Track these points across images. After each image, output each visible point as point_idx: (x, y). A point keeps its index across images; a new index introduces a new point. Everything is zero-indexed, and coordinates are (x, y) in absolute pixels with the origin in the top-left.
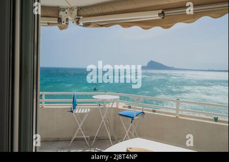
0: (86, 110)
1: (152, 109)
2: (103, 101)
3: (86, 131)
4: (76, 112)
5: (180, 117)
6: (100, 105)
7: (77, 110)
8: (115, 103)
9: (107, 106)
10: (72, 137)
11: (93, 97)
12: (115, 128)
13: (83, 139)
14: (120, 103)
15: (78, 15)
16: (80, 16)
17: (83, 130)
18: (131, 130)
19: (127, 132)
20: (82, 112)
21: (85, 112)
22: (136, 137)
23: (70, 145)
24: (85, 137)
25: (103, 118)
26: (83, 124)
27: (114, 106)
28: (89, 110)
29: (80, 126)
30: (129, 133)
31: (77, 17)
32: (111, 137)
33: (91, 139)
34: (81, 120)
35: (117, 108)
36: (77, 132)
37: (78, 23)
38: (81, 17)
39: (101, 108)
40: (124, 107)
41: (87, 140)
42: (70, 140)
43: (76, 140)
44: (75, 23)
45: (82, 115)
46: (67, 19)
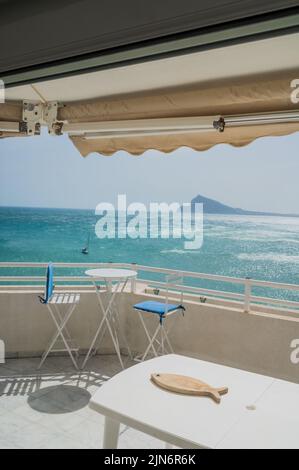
0: (72, 298)
1: (199, 296)
2: (105, 281)
3: (72, 338)
4: (53, 301)
5: (252, 312)
6: (99, 288)
7: (54, 298)
8: (129, 284)
9: (113, 290)
10: (44, 351)
11: (86, 272)
12: (127, 333)
13: (66, 355)
14: (138, 285)
15: (59, 118)
16: (63, 119)
17: (65, 336)
18: (159, 337)
19: (151, 342)
20: (65, 302)
21: (71, 301)
22: (170, 353)
23: (39, 367)
24: (69, 350)
25: (105, 314)
26: (67, 325)
27: (128, 290)
28: (78, 298)
29: (60, 329)
30: (155, 343)
31: (57, 121)
32: (121, 350)
33: (83, 353)
34: (63, 317)
35: (132, 292)
36: (55, 340)
37: (58, 132)
38: (65, 122)
39: (102, 293)
40: (146, 291)
41: (74, 355)
42: (40, 357)
43: (51, 355)
44: (53, 133)
45: (64, 308)
46: (38, 126)
